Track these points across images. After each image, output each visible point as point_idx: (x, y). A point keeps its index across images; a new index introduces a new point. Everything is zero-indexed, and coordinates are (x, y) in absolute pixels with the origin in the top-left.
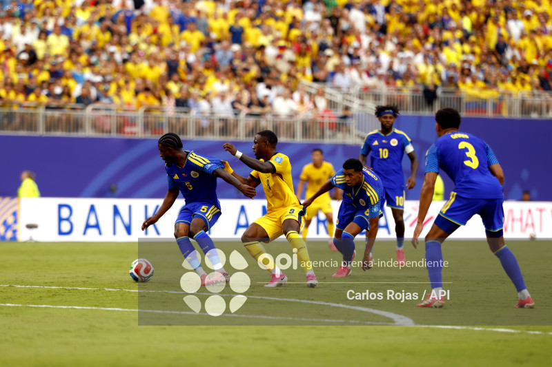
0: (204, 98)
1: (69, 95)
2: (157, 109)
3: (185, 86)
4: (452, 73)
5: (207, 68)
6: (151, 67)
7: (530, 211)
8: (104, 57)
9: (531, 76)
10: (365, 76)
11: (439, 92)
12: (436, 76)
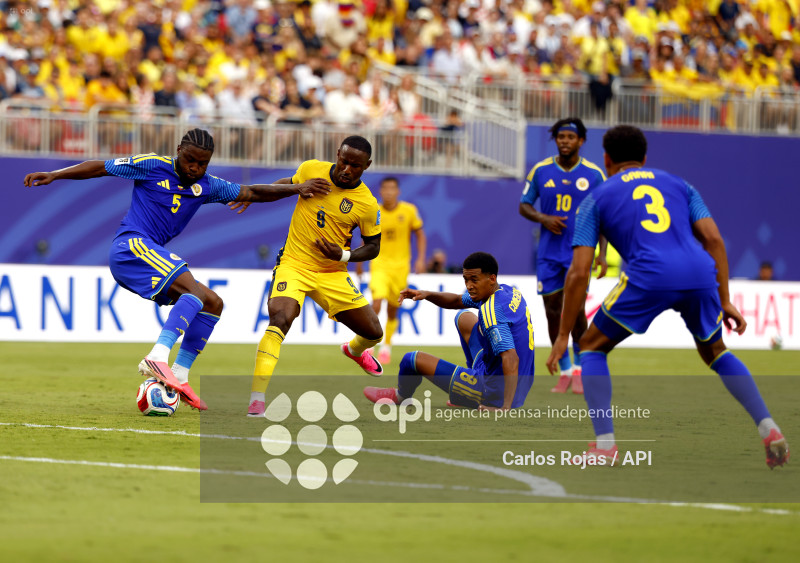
0: (205, 90)
2: (121, 109)
3: (170, 69)
4: (639, 53)
5: (211, 38)
6: (112, 35)
7: (772, 298)
8: (30, 16)
9: (779, 61)
10: (487, 56)
11: (616, 86)
12: (610, 57)
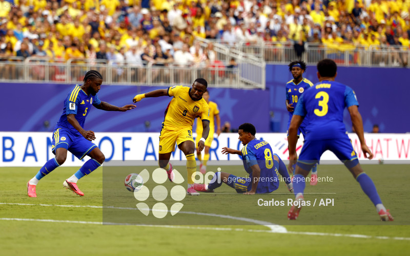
0: (119, 51)
1: (11, 50)
2: (82, 60)
4: (316, 31)
5: (122, 28)
6: (77, 27)
7: (379, 141)
9: (380, 34)
10: (247, 33)
11: (306, 46)
12: (303, 34)
